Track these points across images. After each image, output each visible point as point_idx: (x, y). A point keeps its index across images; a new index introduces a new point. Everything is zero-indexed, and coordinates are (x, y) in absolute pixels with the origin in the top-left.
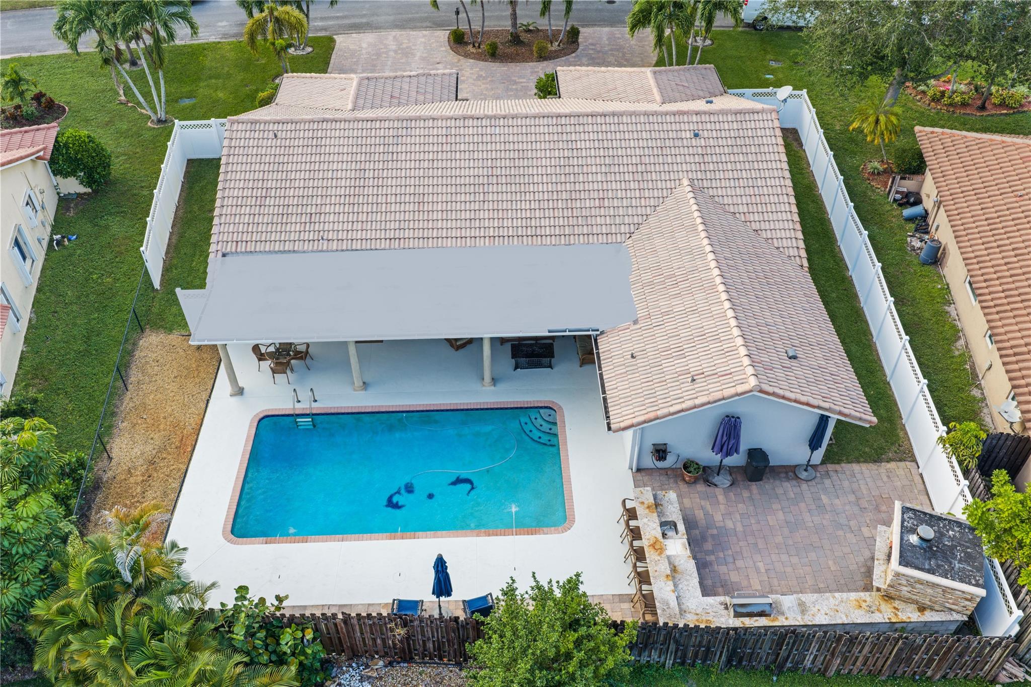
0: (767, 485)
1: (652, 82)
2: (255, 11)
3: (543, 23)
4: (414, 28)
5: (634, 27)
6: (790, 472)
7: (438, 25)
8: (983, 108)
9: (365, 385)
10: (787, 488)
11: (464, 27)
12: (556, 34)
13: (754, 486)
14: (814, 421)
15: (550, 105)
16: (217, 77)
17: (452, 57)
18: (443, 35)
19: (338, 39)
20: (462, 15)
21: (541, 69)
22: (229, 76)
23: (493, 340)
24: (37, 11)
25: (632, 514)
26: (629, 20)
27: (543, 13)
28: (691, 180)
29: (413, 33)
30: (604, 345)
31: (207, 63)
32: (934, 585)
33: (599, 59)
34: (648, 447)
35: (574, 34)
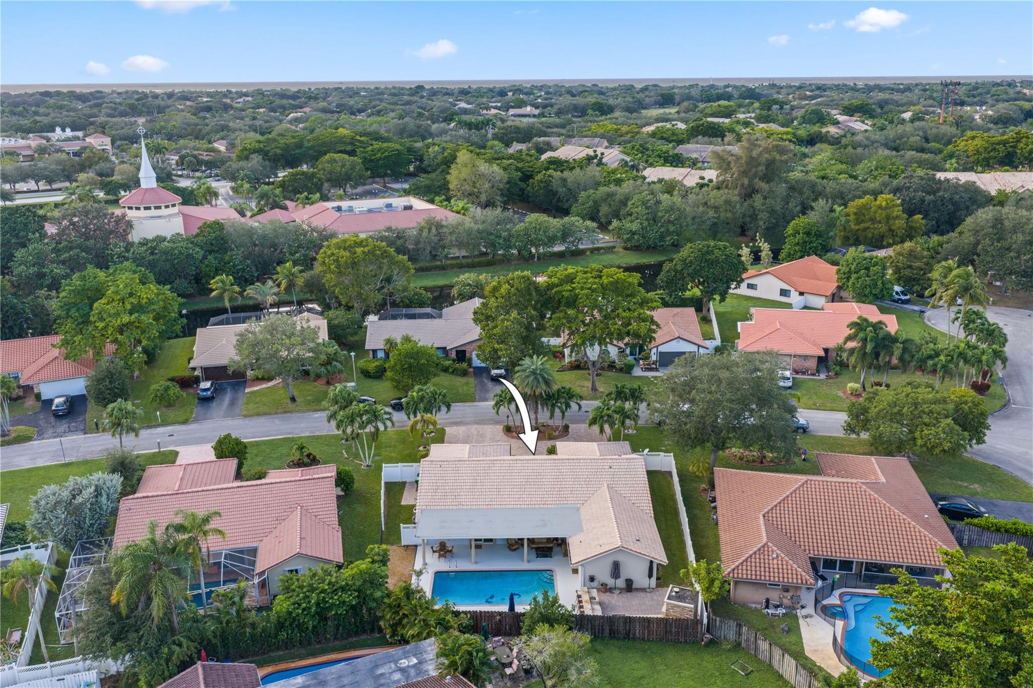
0: (634, 594)
1: (596, 448)
2: (412, 416)
3: (550, 422)
4: (485, 424)
5: (590, 425)
6: (643, 590)
7: (497, 422)
8: (762, 462)
9: (476, 563)
10: (642, 594)
11: (511, 424)
12: (557, 427)
13: (629, 594)
14: (648, 564)
15: (553, 457)
16: (390, 447)
17: (505, 438)
18: (500, 428)
19: (447, 429)
20: (511, 418)
21: (549, 444)
22: (395, 446)
23: (528, 539)
24: (288, 415)
25: (579, 596)
26: (588, 422)
27: (551, 418)
28: (608, 485)
29: (485, 426)
30: (569, 541)
31: (383, 440)
32: (679, 606)
33: (578, 439)
34: (587, 578)
35: (566, 428)
